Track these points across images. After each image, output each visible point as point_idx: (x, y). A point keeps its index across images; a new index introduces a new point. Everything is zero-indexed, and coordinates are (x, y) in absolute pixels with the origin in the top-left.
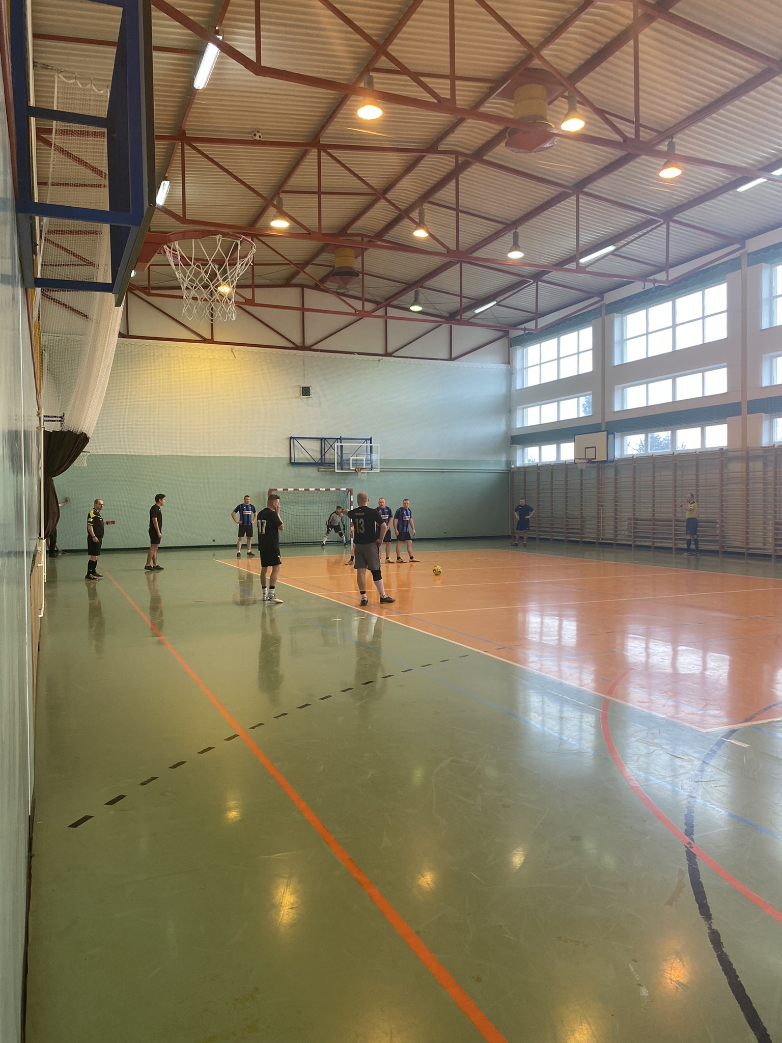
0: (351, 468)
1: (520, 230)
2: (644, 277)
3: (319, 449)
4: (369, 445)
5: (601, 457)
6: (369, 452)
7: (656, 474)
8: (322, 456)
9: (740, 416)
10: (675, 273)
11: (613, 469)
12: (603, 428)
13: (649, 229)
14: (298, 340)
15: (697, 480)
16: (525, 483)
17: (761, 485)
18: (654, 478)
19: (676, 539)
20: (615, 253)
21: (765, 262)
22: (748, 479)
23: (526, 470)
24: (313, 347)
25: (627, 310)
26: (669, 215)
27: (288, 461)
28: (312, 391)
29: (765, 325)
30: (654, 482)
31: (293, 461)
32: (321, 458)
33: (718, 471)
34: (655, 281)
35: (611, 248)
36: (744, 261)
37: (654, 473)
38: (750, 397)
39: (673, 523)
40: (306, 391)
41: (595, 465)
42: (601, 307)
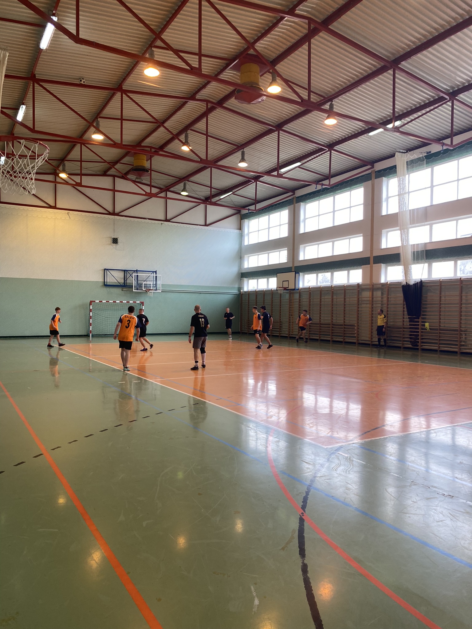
0: (143, 289)
1: (245, 150)
2: (317, 182)
3: (123, 276)
4: (155, 275)
5: (291, 287)
6: (155, 280)
7: (322, 298)
8: (124, 281)
9: (369, 265)
10: (334, 180)
11: (298, 294)
12: (293, 270)
13: (320, 153)
14: (110, 209)
15: (345, 302)
16: (249, 301)
17: (380, 305)
18: (321, 299)
19: (332, 336)
20: (300, 166)
21: (384, 176)
22: (373, 301)
23: (249, 293)
24: (121, 214)
25: (308, 201)
26: (331, 146)
27: (103, 284)
28: (119, 241)
29: (384, 213)
30: (321, 302)
31: (106, 284)
32: (124, 283)
33: (356, 296)
34: (322, 185)
35: (298, 164)
36: (373, 175)
37: (321, 297)
38: (375, 254)
39: (331, 326)
40: (115, 241)
41: (288, 291)
42: (293, 198)
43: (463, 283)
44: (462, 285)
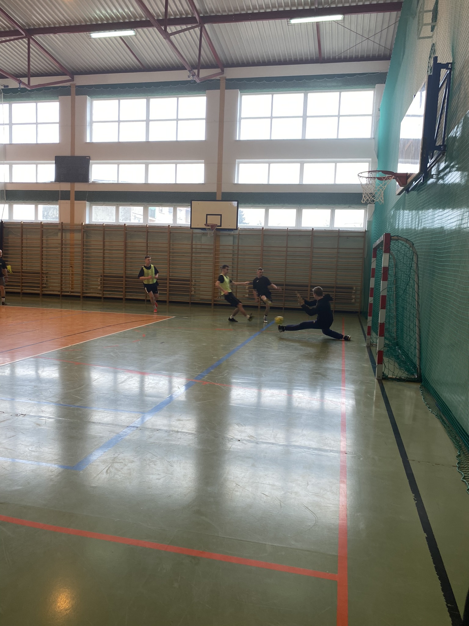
43: (44, 228)
44: (42, 229)
